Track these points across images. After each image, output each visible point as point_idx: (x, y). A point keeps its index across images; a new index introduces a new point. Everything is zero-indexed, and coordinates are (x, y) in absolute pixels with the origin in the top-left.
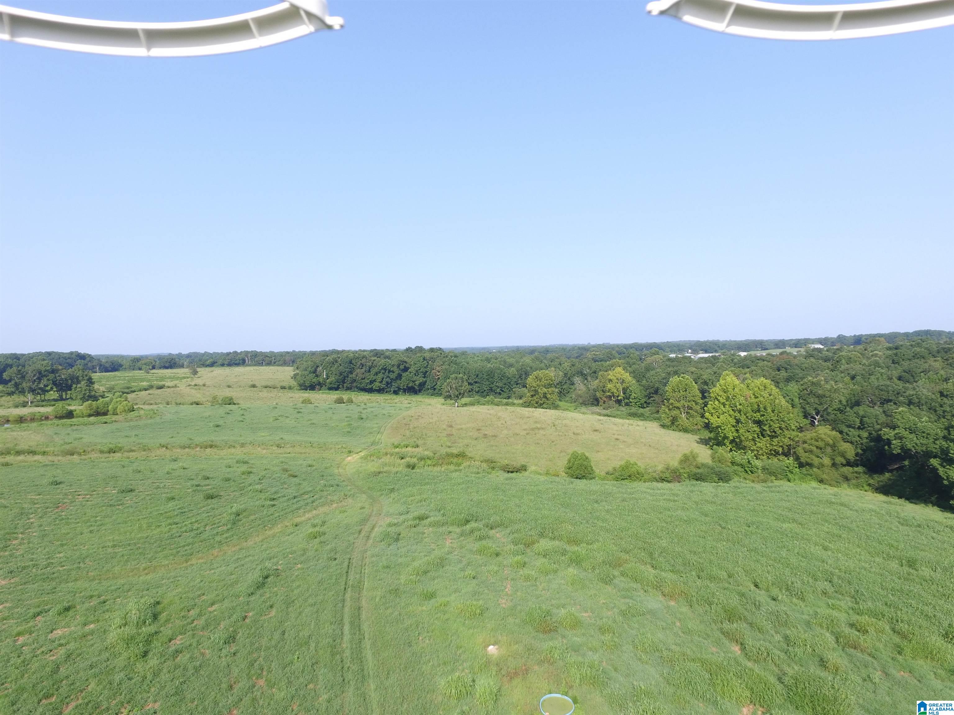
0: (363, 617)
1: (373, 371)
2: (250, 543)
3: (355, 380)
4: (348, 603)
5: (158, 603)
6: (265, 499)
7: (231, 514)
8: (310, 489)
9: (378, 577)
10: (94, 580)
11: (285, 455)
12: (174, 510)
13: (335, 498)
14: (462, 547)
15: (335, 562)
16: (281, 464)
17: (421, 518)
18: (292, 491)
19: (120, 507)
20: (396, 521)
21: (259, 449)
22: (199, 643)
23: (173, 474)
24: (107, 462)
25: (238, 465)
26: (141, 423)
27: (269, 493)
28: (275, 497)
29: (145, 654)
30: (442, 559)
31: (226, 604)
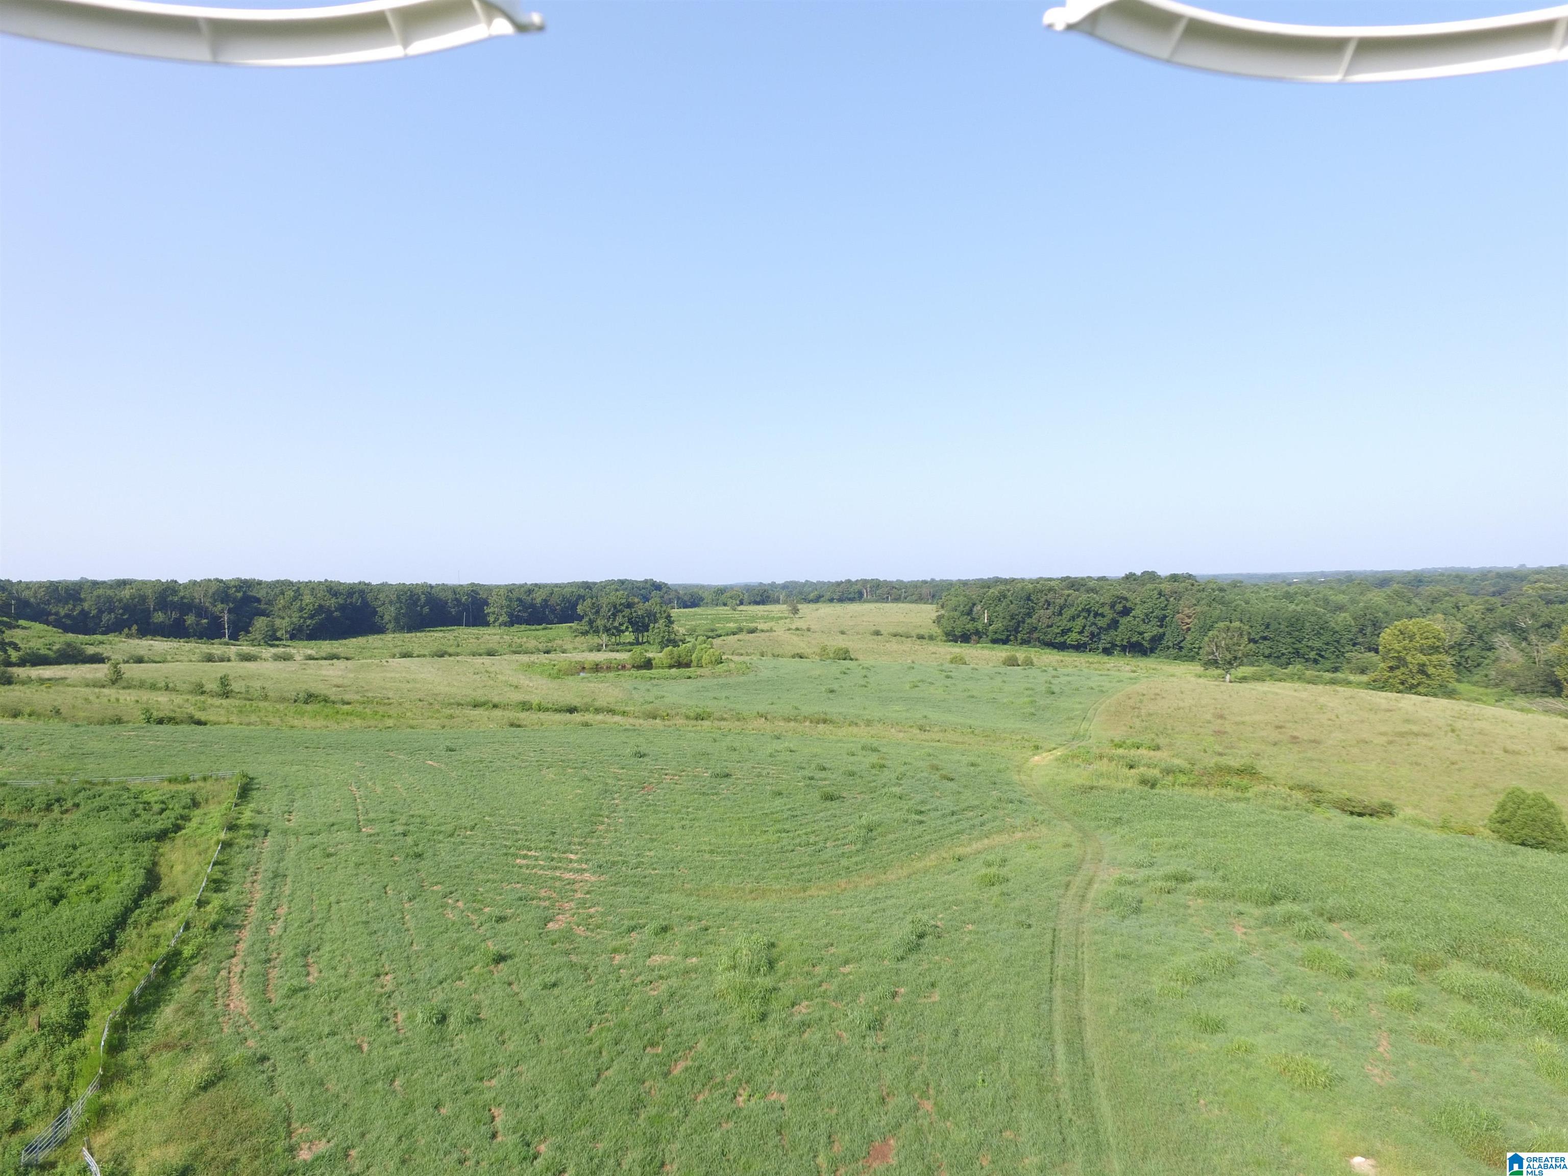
0: (1089, 1035)
1: (1068, 613)
2: (891, 876)
3: (1036, 628)
4: (1058, 1006)
5: (773, 945)
6: (908, 811)
7: (860, 827)
8: (976, 803)
9: (1109, 972)
10: (691, 895)
11: (932, 744)
12: (782, 811)
13: (1018, 822)
14: (1268, 946)
15: (1029, 932)
16: (928, 758)
17: (1181, 878)
18: (948, 803)
19: (715, 797)
20: (1132, 877)
21: (893, 730)
22: (832, 1020)
23: (778, 758)
24: (695, 732)
25: (864, 752)
26: (732, 680)
27: (913, 802)
28: (923, 809)
29: (763, 1017)
30: (1231, 962)
31: (865, 966)
